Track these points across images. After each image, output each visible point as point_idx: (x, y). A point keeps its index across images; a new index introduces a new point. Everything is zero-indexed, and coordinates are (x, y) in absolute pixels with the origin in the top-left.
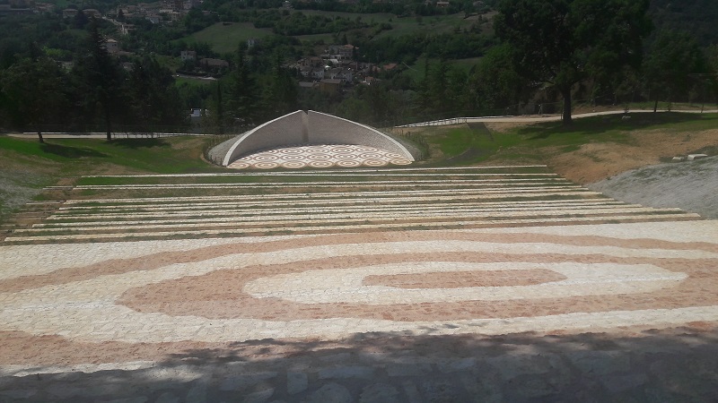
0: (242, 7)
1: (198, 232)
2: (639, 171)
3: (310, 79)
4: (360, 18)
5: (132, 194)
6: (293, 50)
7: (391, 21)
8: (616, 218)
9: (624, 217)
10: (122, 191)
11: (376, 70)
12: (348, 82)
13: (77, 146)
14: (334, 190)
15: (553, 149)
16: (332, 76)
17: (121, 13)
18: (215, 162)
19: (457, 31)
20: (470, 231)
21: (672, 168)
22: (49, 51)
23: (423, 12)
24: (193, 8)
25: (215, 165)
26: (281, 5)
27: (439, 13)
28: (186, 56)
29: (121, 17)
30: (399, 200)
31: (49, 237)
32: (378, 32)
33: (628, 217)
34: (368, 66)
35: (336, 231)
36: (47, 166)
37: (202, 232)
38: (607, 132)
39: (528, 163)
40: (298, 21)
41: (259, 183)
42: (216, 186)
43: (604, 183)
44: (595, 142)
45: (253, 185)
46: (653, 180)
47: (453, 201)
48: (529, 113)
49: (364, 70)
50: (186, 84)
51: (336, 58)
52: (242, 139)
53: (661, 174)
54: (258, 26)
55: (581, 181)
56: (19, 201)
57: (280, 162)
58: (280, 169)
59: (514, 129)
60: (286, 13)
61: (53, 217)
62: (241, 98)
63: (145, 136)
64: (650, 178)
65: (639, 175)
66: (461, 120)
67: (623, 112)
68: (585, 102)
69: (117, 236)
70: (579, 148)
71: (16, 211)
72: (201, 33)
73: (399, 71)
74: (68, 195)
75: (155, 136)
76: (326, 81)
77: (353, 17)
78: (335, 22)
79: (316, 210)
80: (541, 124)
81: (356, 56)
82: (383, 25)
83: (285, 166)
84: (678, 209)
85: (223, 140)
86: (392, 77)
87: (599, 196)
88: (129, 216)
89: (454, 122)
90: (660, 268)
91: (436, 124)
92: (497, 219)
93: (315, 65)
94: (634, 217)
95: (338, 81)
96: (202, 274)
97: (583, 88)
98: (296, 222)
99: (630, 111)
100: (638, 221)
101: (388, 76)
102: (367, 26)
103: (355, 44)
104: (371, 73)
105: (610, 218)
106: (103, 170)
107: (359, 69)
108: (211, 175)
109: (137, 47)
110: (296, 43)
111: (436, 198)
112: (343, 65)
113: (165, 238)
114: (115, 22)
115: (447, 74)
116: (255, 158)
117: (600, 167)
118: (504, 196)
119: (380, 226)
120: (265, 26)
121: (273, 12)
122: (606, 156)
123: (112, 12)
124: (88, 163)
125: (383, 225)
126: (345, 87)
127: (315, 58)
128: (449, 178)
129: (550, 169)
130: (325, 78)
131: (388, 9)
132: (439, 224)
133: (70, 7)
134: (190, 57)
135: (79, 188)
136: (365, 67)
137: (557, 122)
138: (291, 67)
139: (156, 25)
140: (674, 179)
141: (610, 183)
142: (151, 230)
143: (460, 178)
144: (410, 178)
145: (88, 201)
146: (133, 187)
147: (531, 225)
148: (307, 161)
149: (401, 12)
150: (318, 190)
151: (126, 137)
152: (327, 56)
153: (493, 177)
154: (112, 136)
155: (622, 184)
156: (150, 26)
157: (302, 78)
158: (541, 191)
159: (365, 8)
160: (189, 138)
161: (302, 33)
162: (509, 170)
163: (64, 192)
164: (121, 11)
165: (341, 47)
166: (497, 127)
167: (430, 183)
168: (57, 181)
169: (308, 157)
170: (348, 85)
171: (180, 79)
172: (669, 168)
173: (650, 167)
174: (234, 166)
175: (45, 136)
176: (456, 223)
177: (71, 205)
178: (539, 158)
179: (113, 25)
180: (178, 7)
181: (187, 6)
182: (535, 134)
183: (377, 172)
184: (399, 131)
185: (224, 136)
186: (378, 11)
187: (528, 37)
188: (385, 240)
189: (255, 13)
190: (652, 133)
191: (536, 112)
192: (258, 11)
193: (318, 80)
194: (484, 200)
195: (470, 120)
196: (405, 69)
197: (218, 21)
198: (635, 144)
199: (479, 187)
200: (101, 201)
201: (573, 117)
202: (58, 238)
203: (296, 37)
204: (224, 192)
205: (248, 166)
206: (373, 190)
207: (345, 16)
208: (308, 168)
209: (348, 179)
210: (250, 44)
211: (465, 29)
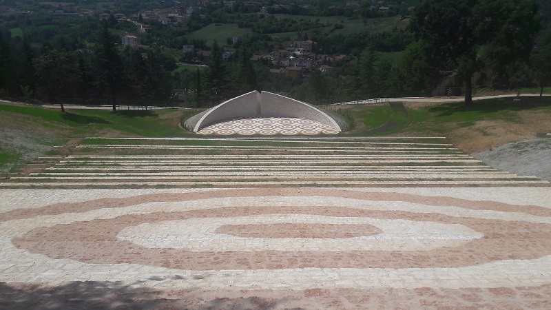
0: (230, 12)
1: (141, 184)
2: (516, 144)
3: (278, 67)
4: (318, 20)
5: (118, 152)
6: (266, 44)
7: (342, 22)
8: (477, 182)
9: (484, 182)
10: (111, 150)
11: (329, 60)
12: (307, 69)
13: (90, 115)
14: (270, 153)
15: (454, 124)
16: (295, 64)
17: (141, 16)
18: (188, 129)
19: (395, 30)
20: (351, 189)
21: (542, 142)
22: (88, 45)
23: (369, 15)
24: (193, 13)
25: (188, 132)
26: (259, 11)
27: (381, 16)
28: (187, 49)
29: (141, 20)
30: (315, 162)
31: (31, 183)
32: (332, 31)
33: (488, 182)
34: (323, 56)
35: (247, 186)
36: (63, 129)
37: (144, 183)
38: (500, 111)
39: (432, 135)
40: (271, 23)
41: (215, 145)
42: (181, 148)
43: (487, 153)
44: (488, 120)
45: (209, 147)
46: (524, 151)
47: (359, 164)
48: (440, 95)
49: (320, 60)
50: (186, 70)
51: (299, 50)
52: (209, 112)
53: (532, 147)
54: (241, 26)
55: (468, 151)
56: (33, 154)
57: (237, 130)
58: (236, 135)
59: (426, 108)
60: (262, 16)
61: (52, 168)
62: (214, 81)
63: (141, 109)
64: (523, 150)
65: (515, 147)
66: (384, 100)
67: (516, 95)
68: (486, 86)
69: (81, 184)
70: (474, 124)
71: (28, 163)
72: (198, 31)
73: (348, 61)
74: (71, 152)
75: (148, 109)
76: (289, 68)
77: (313, 19)
78: (299, 23)
79: (248, 168)
80: (448, 104)
81: (314, 49)
82: (336, 25)
83: (240, 133)
84: (535, 177)
85: (198, 113)
86: (342, 65)
87: (479, 164)
88: (105, 169)
89: (378, 101)
90: (468, 228)
91: (363, 103)
92: (379, 180)
93: (282, 56)
94: (493, 182)
95: (300, 68)
96: (113, 217)
97: (484, 76)
98: (220, 177)
99: (521, 95)
100: (495, 186)
101: (339, 64)
102: (324, 26)
103: (314, 40)
104: (325, 63)
105: (472, 182)
106: (104, 133)
107: (316, 59)
108: (181, 139)
109: (152, 42)
110: (269, 39)
111: (345, 162)
112: (304, 56)
113: (115, 187)
114: (136, 23)
115: (374, 64)
116: (218, 127)
117: (487, 140)
118: (401, 161)
119: (282, 183)
120: (247, 26)
121: (252, 16)
122: (494, 131)
123: (134, 16)
124: (94, 128)
125: (285, 183)
126: (305, 72)
127: (283, 51)
128: (364, 146)
129: (448, 141)
130: (290, 66)
131: (341, 13)
132: (330, 183)
133: (105, 12)
134: (190, 50)
135: (81, 146)
136: (321, 58)
137: (461, 103)
138: (264, 57)
139: (165, 25)
140: (541, 152)
141: (491, 153)
142: (109, 181)
143: (373, 146)
144: (332, 145)
145: (83, 156)
146: (120, 147)
147: (405, 186)
148: (257, 130)
149: (350, 15)
150: (257, 152)
151: (127, 109)
152: (293, 49)
153: (400, 146)
154: (117, 108)
155: (499, 154)
156: (161, 26)
157: (272, 66)
158: (434, 158)
159: (323, 12)
160: (173, 110)
161: (273, 31)
162: (415, 141)
163: (69, 149)
164: (140, 15)
165: (303, 42)
166: (413, 106)
167: (347, 149)
168: (67, 141)
169: (259, 127)
170: (307, 71)
171: (182, 66)
172: (539, 142)
173: (526, 141)
174: (202, 132)
175: (66, 107)
176: (344, 183)
177: (70, 159)
178: (441, 132)
179: (135, 26)
180: (183, 11)
181: (189, 11)
182: (441, 112)
183: (308, 140)
184: (333, 107)
185: (198, 110)
186: (333, 15)
187: (437, 35)
188: (279, 194)
189: (239, 16)
190: (535, 113)
191: (446, 94)
192: (242, 15)
193: (284, 67)
194: (383, 164)
195: (391, 100)
196: (352, 59)
197: (212, 22)
198: (520, 122)
199: (385, 153)
200: (91, 157)
201: (473, 99)
202: (38, 184)
203: (269, 35)
204: (186, 152)
205: (212, 132)
206: (300, 153)
207: (306, 18)
208: (257, 135)
209: (284, 144)
210: (235, 40)
211: (401, 29)
